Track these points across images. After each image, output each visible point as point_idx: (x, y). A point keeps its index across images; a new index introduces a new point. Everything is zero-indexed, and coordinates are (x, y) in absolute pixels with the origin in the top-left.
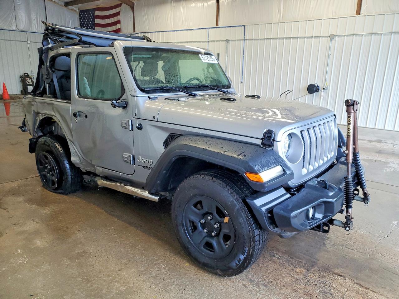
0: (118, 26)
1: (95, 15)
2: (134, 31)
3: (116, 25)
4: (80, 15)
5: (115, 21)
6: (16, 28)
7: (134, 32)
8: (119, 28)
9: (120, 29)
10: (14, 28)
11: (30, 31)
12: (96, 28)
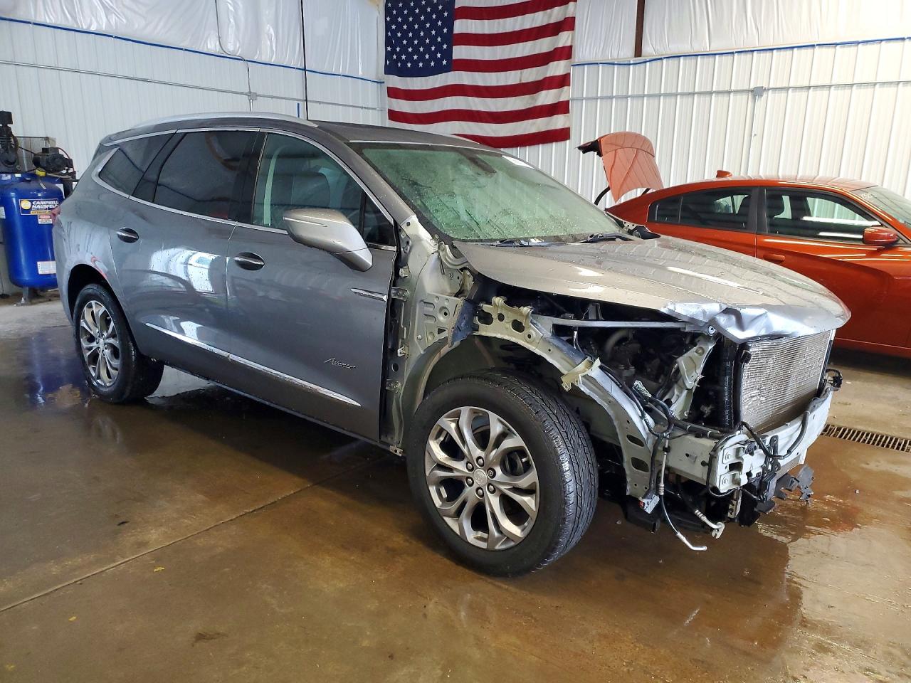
0: (563, 39)
1: (457, 6)
2: (638, 52)
3: (557, 34)
4: (388, 12)
5: (552, 21)
6: (218, 48)
7: (636, 56)
8: (569, 44)
9: (571, 47)
10: (212, 46)
11: (255, 59)
12: (455, 48)
